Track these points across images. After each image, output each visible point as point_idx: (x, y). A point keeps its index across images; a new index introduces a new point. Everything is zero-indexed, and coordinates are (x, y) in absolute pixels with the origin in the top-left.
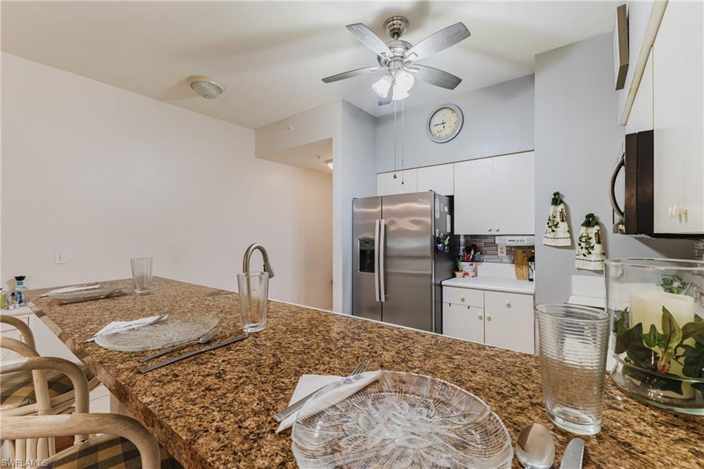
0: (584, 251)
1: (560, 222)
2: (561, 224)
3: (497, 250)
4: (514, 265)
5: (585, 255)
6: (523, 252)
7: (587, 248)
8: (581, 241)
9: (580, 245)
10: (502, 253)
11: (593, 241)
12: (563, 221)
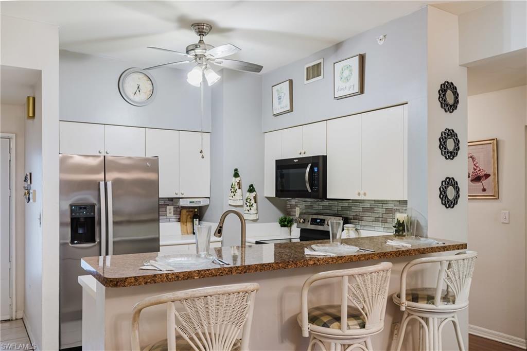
0: (248, 208)
1: (238, 189)
2: (238, 190)
3: (166, 211)
4: (179, 223)
5: (248, 211)
6: (187, 212)
7: (250, 206)
8: (247, 202)
9: (246, 204)
10: (170, 213)
11: (253, 201)
12: (240, 188)
